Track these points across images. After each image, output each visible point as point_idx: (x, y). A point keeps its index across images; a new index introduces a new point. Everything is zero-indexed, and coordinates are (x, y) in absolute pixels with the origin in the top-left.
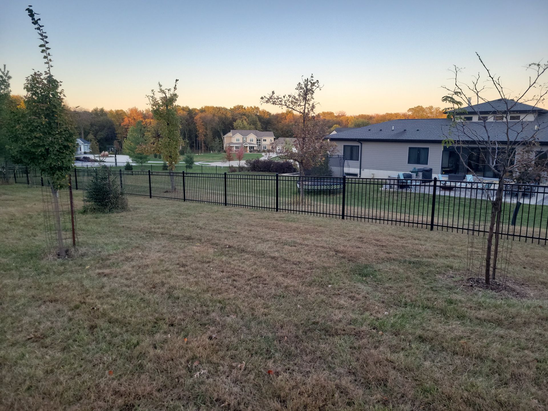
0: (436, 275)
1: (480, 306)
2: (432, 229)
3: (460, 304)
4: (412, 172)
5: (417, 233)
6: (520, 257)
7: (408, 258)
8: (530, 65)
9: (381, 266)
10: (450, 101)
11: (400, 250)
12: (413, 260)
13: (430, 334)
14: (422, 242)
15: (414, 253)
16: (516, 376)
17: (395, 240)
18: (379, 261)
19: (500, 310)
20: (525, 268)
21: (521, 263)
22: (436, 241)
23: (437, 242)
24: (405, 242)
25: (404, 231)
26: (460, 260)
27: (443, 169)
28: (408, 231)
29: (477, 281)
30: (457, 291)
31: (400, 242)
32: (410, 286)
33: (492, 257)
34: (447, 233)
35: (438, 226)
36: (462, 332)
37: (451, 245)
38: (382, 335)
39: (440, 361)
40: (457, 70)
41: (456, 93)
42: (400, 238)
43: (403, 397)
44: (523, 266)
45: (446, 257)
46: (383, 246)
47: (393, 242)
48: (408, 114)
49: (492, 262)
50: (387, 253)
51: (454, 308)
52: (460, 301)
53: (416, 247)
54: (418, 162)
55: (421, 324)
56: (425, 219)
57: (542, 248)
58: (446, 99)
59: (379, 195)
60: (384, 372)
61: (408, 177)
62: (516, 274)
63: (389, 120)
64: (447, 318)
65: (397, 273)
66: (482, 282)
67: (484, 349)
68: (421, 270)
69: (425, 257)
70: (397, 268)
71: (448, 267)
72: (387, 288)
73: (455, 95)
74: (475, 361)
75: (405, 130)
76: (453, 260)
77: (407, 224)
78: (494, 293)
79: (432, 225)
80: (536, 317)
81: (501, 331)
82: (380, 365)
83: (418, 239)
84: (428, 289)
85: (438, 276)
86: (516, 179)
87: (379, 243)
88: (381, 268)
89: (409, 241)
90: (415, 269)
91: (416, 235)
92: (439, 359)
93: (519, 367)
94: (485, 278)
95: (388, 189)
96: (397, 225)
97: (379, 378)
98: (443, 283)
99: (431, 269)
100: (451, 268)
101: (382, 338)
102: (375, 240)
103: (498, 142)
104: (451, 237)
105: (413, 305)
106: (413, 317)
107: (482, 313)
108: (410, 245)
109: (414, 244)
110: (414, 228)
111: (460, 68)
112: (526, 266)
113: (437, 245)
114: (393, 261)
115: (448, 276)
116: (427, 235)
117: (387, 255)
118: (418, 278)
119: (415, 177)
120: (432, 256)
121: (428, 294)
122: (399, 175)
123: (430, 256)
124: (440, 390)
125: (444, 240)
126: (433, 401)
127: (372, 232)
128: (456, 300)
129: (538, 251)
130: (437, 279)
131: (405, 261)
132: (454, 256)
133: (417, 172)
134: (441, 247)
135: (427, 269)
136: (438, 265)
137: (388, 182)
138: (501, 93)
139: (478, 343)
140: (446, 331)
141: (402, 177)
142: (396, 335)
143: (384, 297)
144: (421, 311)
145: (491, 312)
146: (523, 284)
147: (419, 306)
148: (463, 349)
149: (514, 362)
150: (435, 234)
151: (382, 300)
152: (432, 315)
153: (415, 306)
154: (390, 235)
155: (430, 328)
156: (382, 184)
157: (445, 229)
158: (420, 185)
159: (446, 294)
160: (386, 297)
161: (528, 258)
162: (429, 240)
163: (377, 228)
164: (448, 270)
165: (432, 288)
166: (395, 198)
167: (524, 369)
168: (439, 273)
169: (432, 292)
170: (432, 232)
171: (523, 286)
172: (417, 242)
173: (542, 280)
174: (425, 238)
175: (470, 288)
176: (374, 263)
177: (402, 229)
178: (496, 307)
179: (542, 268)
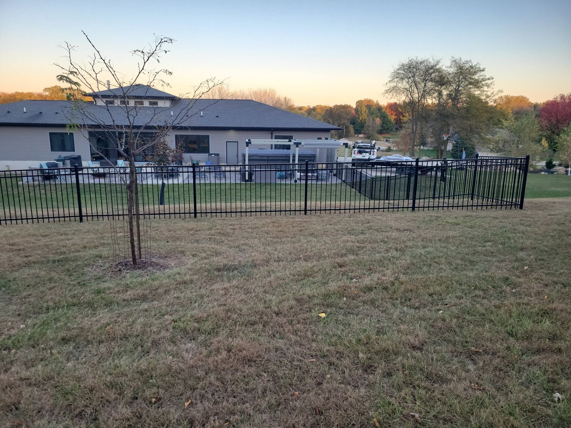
0: (84, 268)
1: (127, 287)
2: (81, 220)
3: (108, 292)
4: (58, 160)
5: (64, 228)
6: (164, 232)
7: (51, 257)
8: (135, 51)
9: (17, 274)
10: (67, 81)
11: (43, 250)
12: (57, 257)
13: (75, 332)
14: (69, 237)
15: (59, 251)
16: (156, 341)
17: (37, 240)
18: (15, 269)
19: (146, 286)
20: (168, 242)
21: (165, 238)
22: (85, 233)
23: (87, 234)
24: (48, 240)
25: (48, 228)
26: (110, 248)
27: (93, 156)
28: (54, 227)
29: (126, 265)
30: (106, 279)
31: (44, 241)
32: (54, 287)
33: (136, 238)
34: (98, 222)
35: (87, 216)
36: (110, 318)
37: (102, 234)
38: (16, 353)
39: (85, 356)
40: (70, 47)
41: (72, 73)
42: (43, 237)
43: (39, 412)
44: (166, 241)
45: (96, 247)
46: (20, 250)
47: (33, 243)
48: (45, 94)
49: (136, 243)
50: (26, 257)
51: (102, 297)
52: (109, 288)
53: (61, 243)
54: (63, 149)
55: (66, 324)
56: (72, 211)
57: (183, 221)
58: (61, 78)
59: (21, 189)
60: (16, 394)
61: (53, 166)
62: (160, 249)
63: (21, 100)
64: (95, 309)
65: (38, 277)
66: (130, 264)
67: (129, 328)
68: (67, 266)
69: (73, 252)
70: (38, 271)
71: (97, 256)
72: (25, 298)
73: (70, 75)
74: (120, 342)
75: (41, 113)
76: (102, 249)
77: (52, 220)
78: (140, 271)
79: (81, 216)
80: (175, 283)
81: (145, 306)
82: (11, 389)
83: (65, 234)
84: (75, 285)
85: (86, 269)
86: (157, 162)
87: (15, 247)
88: (17, 277)
89: (54, 238)
90: (60, 267)
91: (63, 230)
92: (84, 354)
93: (159, 332)
94: (131, 259)
95: (31, 182)
96: (40, 222)
97: (9, 404)
98: (92, 274)
99: (78, 263)
100: (100, 258)
101: (15, 357)
102: (10, 245)
103: (125, 126)
104: (102, 225)
105: (57, 306)
106: (57, 320)
107: (129, 294)
108: (55, 243)
109: (60, 241)
110: (61, 223)
111: (73, 46)
112: (169, 240)
113: (86, 237)
114: (33, 265)
115: (97, 266)
116: (76, 228)
117: (25, 259)
118: (63, 276)
119: (62, 165)
120: (80, 249)
121: (75, 290)
122: (41, 165)
123: (78, 250)
124: (82, 386)
125: (95, 229)
126: (75, 400)
127: (5, 236)
128: (105, 289)
129: (179, 224)
130: (85, 273)
131: (48, 261)
132: (104, 244)
133: (63, 161)
134: (91, 238)
135: (74, 264)
136: (87, 257)
137: (30, 173)
138: (115, 76)
139: (125, 324)
140: (93, 323)
141: (45, 167)
142: (34, 347)
143: (20, 309)
144: (66, 311)
145: (137, 290)
146: (166, 257)
147: (64, 306)
148: (109, 335)
149: (155, 330)
150: (85, 225)
151: (17, 313)
152: (79, 311)
153: (58, 308)
154: (29, 235)
155: (75, 326)
156: (22, 177)
157: (95, 218)
158: (71, 174)
159: (94, 286)
160: (23, 308)
161: (171, 232)
162: (77, 233)
163: (13, 230)
164: (98, 260)
165: (79, 283)
166: (43, 192)
167: (163, 333)
168: (87, 265)
169: (79, 287)
170: (82, 223)
171: (166, 259)
172: (63, 237)
173: (180, 249)
174: (73, 231)
175: (119, 272)
176: (8, 273)
177: (46, 226)
178: (141, 284)
179: (182, 239)
